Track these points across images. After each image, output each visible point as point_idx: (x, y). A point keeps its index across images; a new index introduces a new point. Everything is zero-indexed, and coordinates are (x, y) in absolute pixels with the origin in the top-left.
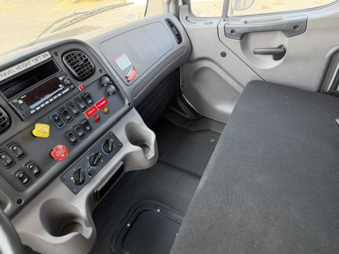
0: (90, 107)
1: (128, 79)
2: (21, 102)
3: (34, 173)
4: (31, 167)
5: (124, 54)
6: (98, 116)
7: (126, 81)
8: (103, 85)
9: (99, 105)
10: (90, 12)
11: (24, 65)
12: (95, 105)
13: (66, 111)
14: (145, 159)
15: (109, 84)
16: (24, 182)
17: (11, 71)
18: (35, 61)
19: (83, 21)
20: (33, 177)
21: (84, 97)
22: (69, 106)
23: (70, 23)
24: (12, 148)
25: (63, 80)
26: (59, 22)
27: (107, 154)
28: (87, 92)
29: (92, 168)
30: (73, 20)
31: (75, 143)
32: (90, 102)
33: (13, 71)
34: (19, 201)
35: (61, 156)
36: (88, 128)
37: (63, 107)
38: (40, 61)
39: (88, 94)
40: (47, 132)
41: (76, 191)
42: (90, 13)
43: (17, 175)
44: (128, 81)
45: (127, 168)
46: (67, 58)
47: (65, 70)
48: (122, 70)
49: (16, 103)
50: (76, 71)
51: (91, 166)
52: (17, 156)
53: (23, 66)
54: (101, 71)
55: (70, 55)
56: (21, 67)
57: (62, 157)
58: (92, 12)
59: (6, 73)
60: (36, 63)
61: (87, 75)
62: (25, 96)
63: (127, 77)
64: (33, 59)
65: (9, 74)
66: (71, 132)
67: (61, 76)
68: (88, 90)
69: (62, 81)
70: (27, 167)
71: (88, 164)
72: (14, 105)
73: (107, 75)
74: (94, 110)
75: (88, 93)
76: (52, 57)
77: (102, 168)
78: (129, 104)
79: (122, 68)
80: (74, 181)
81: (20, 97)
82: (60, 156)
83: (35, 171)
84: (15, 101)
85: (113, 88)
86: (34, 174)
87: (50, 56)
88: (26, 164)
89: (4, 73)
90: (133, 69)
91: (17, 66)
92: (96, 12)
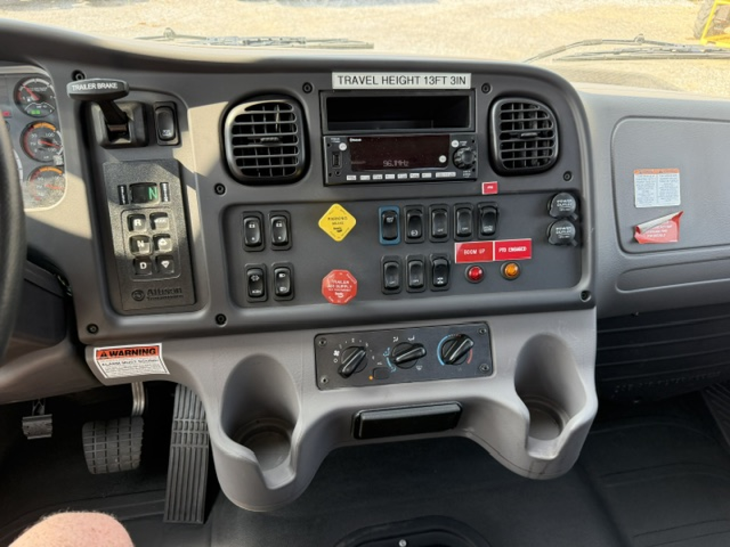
0: (479, 239)
1: (637, 235)
2: (343, 147)
3: (279, 290)
4: (281, 275)
5: (675, 172)
6: (480, 272)
7: (626, 236)
8: (547, 212)
9: (503, 250)
10: (681, 48)
11: (402, 79)
12: (494, 242)
13: (418, 217)
14: (523, 445)
15: (564, 217)
16: (254, 292)
17: (370, 80)
18: (429, 80)
19: (648, 61)
20: (272, 295)
21: (481, 211)
22: (433, 211)
23: (611, 55)
24: (275, 222)
25: (457, 149)
26: (591, 44)
27: (442, 363)
28: (496, 205)
29: (387, 365)
30: (623, 51)
31: (391, 292)
32: (488, 229)
33: (372, 82)
34: (220, 319)
35: (336, 294)
36: (440, 281)
37: (421, 206)
38: (440, 85)
39: (494, 211)
40: (343, 232)
41: (325, 380)
42: (679, 51)
43: (250, 273)
44: (635, 241)
45: (472, 429)
46: (505, 106)
47: (480, 130)
48: (638, 205)
49: (333, 144)
50: (504, 146)
51: (388, 359)
52: (274, 241)
53: (398, 80)
54: (568, 175)
55: (517, 106)
56: (393, 80)
57: (335, 297)
58: (687, 48)
59: (358, 80)
60: (429, 86)
61: (526, 168)
62: (360, 140)
63: (636, 229)
64: (428, 75)
65: (362, 83)
66: (398, 266)
67: (459, 139)
68: (501, 203)
69: (454, 150)
70: (276, 271)
71: (386, 350)
72: (328, 145)
73: (577, 195)
74: (482, 251)
75: (496, 209)
76: (473, 89)
77: (410, 382)
78: (585, 294)
79: (641, 202)
80: (336, 361)
81: (349, 139)
82: (333, 292)
83: (282, 289)
84: (335, 140)
85: (569, 230)
86: (277, 292)
87: (467, 86)
88: (277, 264)
89: (355, 78)
90: (676, 219)
91: (386, 75)
92: (700, 52)
